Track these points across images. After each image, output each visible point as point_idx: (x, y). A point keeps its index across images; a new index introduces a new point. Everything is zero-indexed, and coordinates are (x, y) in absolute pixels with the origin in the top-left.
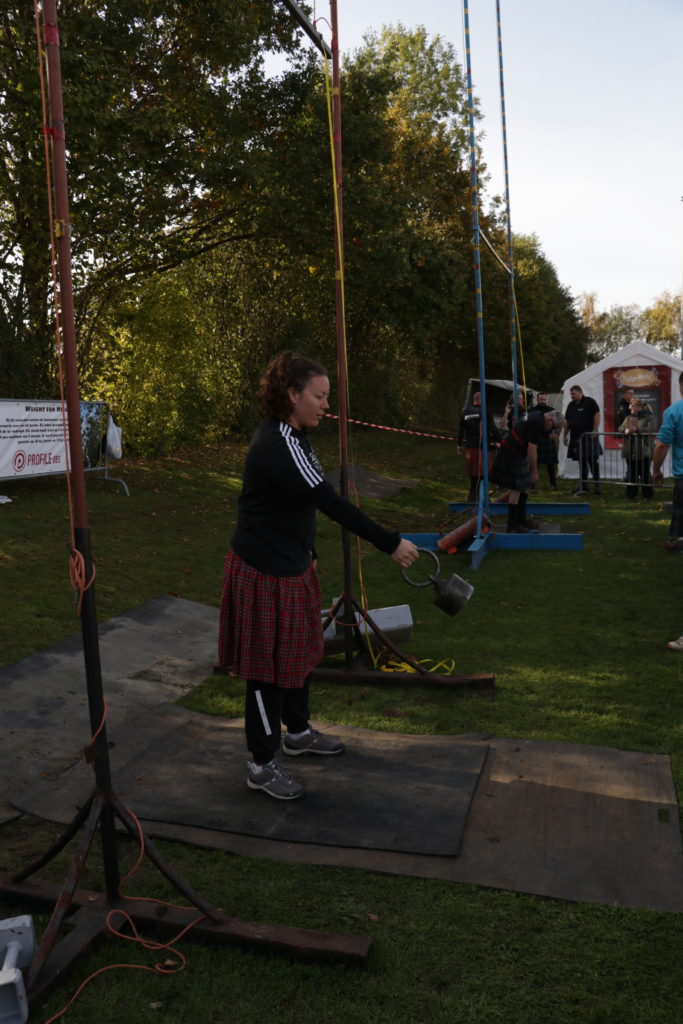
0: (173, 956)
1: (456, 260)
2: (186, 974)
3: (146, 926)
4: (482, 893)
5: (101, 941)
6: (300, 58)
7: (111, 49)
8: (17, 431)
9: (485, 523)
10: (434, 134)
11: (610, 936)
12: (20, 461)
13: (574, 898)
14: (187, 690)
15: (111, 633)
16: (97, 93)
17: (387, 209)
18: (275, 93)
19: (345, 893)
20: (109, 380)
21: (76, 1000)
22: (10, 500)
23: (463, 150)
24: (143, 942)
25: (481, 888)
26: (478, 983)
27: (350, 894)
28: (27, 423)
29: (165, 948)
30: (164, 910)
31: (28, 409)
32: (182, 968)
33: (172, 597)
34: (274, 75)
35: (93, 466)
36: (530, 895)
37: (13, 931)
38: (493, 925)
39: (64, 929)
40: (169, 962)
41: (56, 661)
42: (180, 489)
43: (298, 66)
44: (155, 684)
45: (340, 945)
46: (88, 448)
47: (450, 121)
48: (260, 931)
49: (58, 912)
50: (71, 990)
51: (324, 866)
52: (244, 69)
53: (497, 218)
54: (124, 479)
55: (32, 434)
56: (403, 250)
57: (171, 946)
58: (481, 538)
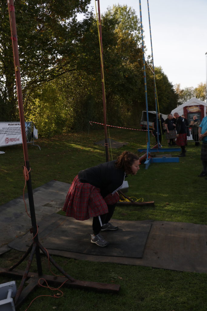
0: (59, 292)
1: (137, 75)
2: (63, 298)
3: (51, 283)
4: (154, 269)
5: (37, 288)
6: (88, 15)
7: (31, 13)
8: (6, 132)
9: (149, 155)
10: (130, 37)
11: (194, 282)
12: (7, 141)
13: (182, 271)
14: (60, 209)
15: (36, 192)
16: (27, 27)
17: (116, 60)
18: (81, 26)
19: (111, 271)
20: (34, 115)
21: (30, 306)
22: (4, 153)
23: (139, 42)
24: (50, 287)
25: (153, 268)
26: (153, 298)
27: (113, 271)
28: (9, 129)
29: (57, 290)
30: (56, 278)
31: (9, 125)
32: (62, 296)
33: (55, 181)
34: (80, 20)
35: (29, 142)
36: (168, 270)
37: (10, 286)
38: (157, 279)
39: (25, 285)
40: (58, 294)
41: (20, 202)
42: (56, 147)
43: (87, 17)
44: (51, 207)
45: (110, 287)
46: (28, 136)
47: (134, 33)
48: (86, 284)
49: (23, 279)
50: (28, 304)
51: (105, 262)
52: (71, 19)
53: (150, 62)
54: (39, 145)
55: (11, 132)
56: (121, 72)
57: (58, 289)
58: (148, 159)
